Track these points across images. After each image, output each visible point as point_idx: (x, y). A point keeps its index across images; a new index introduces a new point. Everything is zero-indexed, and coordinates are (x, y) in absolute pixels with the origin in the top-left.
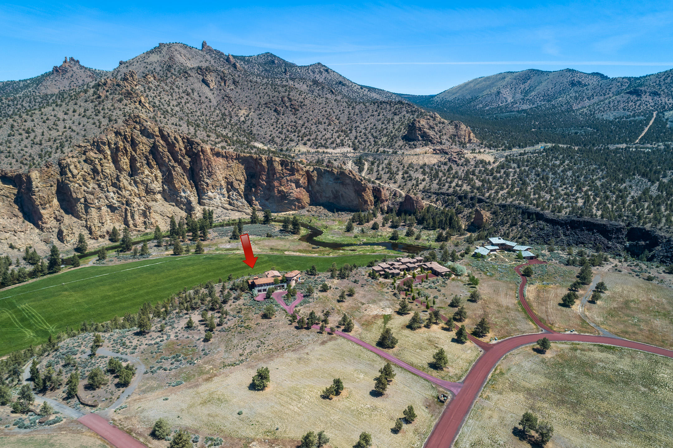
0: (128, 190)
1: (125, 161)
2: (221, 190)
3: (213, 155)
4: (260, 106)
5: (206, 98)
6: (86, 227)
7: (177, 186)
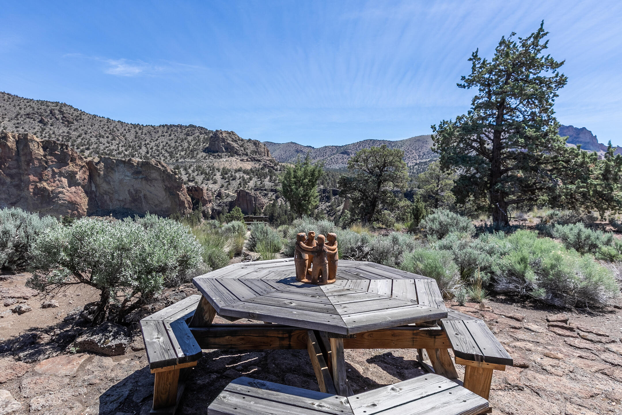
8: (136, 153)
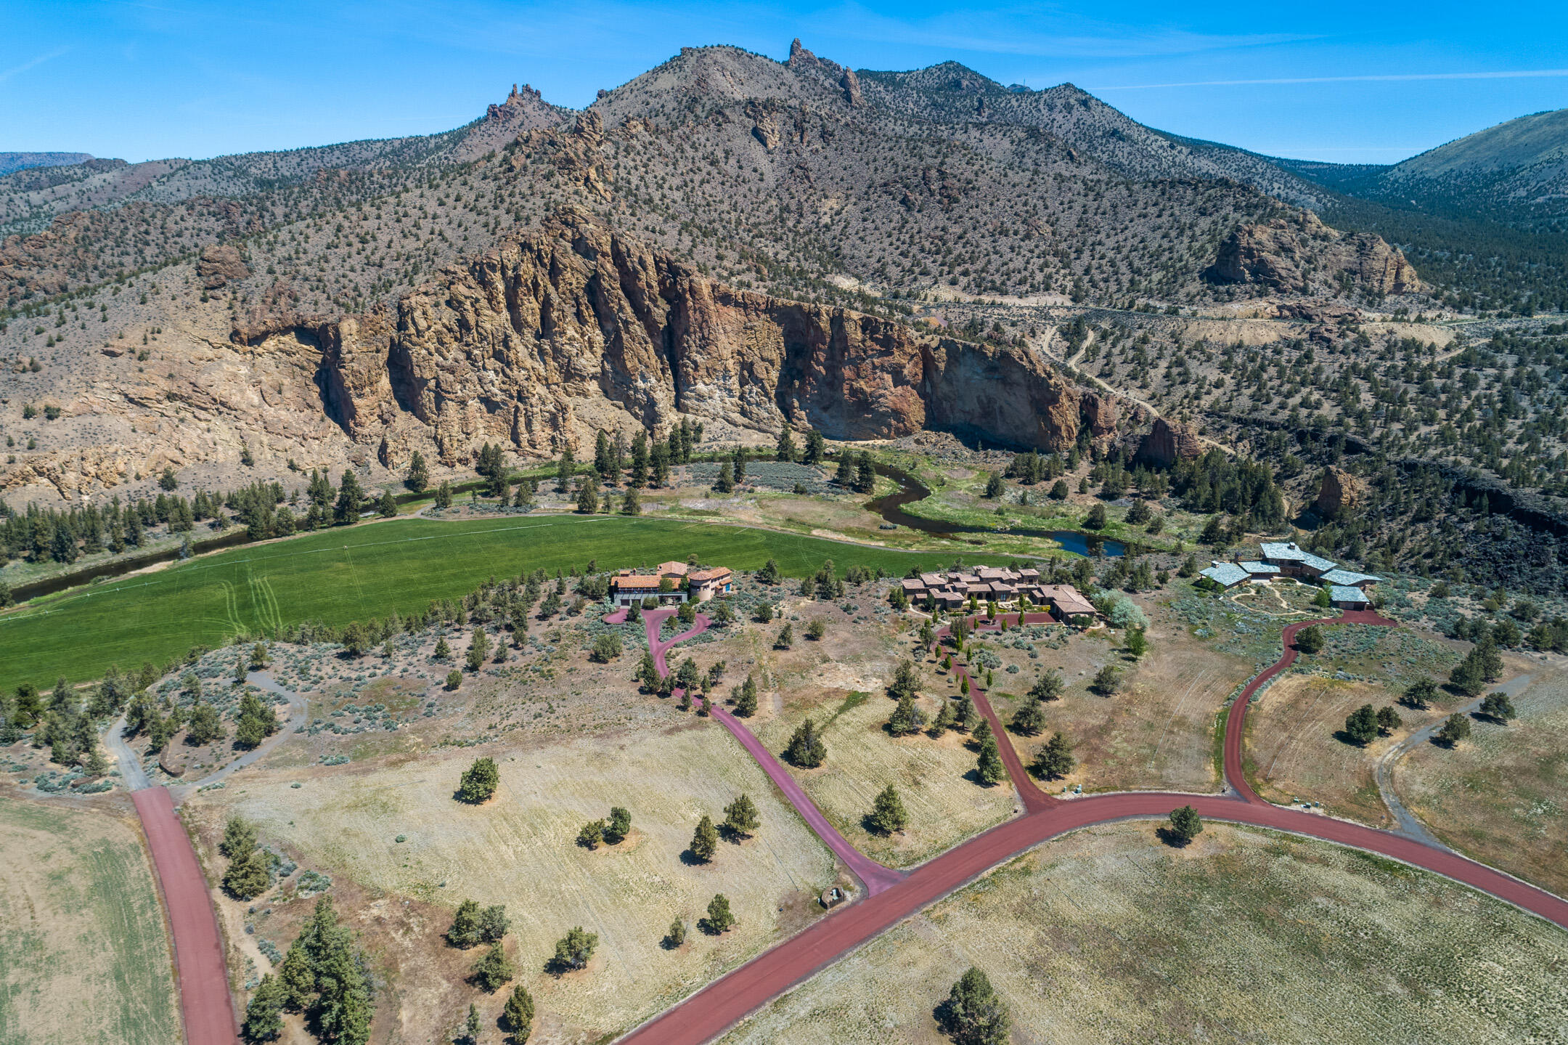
0: (525, 369)
1: (530, 307)
2: (724, 379)
3: (716, 299)
4: (872, 190)
5: (755, 170)
6: (435, 438)
7: (629, 365)
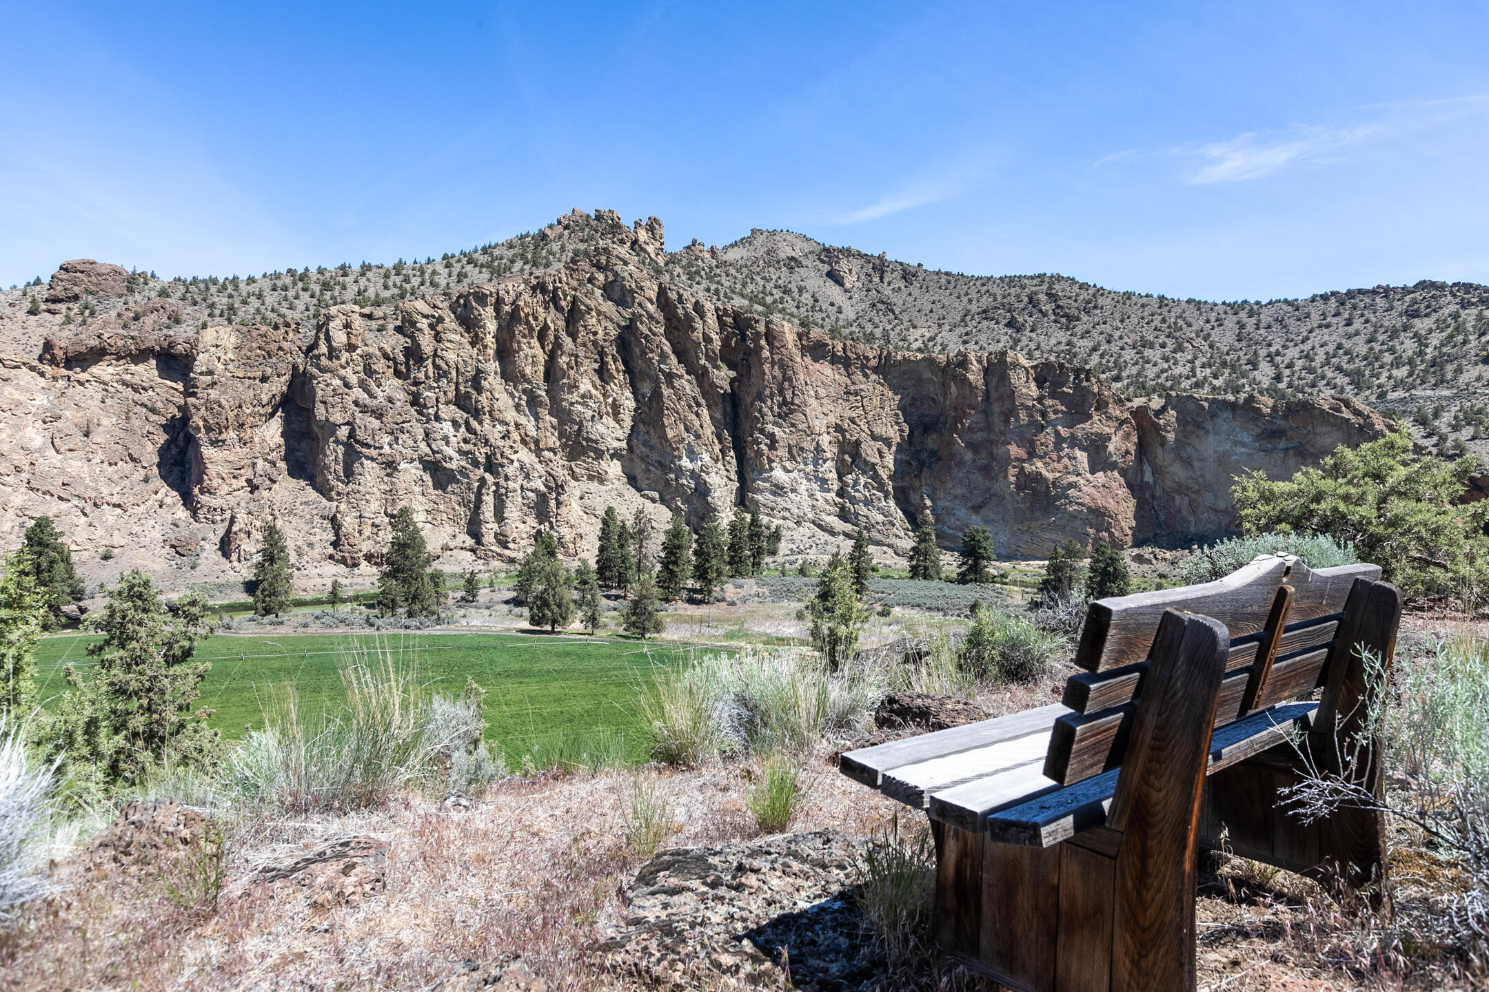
0: (502, 424)
1: (531, 356)
2: (815, 464)
3: (804, 350)
4: (968, 318)
5: (832, 304)
6: (333, 520)
7: (670, 434)
8: (1244, 381)
